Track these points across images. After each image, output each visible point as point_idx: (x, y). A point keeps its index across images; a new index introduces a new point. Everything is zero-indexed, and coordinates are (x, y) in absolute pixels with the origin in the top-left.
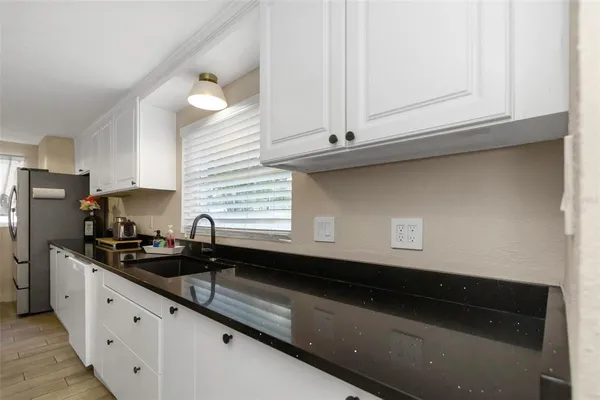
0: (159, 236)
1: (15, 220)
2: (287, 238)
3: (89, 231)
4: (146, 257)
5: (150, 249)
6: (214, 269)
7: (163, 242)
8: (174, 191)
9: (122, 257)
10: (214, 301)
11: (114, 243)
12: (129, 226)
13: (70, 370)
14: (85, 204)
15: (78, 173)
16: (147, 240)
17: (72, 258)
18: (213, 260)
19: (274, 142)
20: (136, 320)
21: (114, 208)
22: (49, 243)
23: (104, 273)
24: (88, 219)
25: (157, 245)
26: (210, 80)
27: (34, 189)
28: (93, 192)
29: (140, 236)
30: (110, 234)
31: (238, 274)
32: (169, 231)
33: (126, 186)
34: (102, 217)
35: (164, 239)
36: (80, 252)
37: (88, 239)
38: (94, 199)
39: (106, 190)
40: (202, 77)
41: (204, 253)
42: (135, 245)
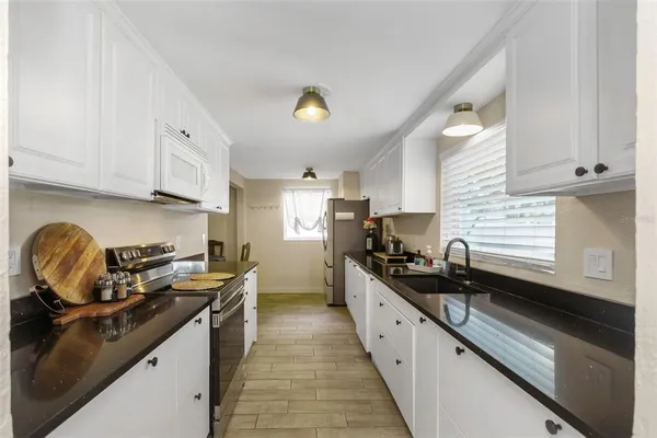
0: (419, 255)
1: (326, 235)
2: (549, 268)
3: (369, 247)
4: (409, 273)
5: (411, 266)
6: (468, 292)
7: (422, 261)
8: (434, 214)
9: (392, 270)
10: (468, 323)
11: (386, 258)
12: (397, 243)
13: (356, 352)
14: (367, 224)
15: (362, 199)
16: (411, 257)
17: (358, 268)
18: (468, 282)
19: (521, 173)
20: (398, 323)
21: (387, 226)
22: (345, 254)
23: (377, 282)
24: (368, 236)
25: (417, 263)
26: (465, 110)
27: (337, 214)
28: (372, 215)
29: (405, 253)
30: (383, 249)
31: (492, 300)
32: (428, 251)
33: (394, 211)
34: (379, 235)
35: (424, 257)
36: (363, 263)
37: (369, 253)
38: (373, 219)
39: (380, 214)
40: (458, 109)
41: (458, 275)
42: (402, 261)
